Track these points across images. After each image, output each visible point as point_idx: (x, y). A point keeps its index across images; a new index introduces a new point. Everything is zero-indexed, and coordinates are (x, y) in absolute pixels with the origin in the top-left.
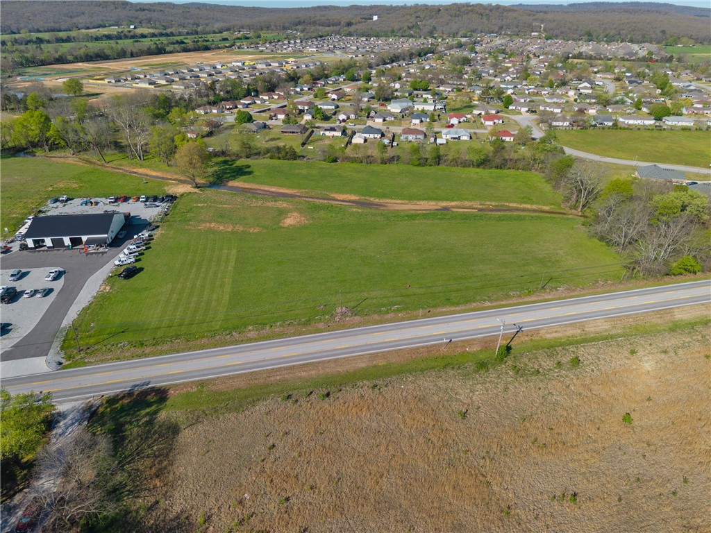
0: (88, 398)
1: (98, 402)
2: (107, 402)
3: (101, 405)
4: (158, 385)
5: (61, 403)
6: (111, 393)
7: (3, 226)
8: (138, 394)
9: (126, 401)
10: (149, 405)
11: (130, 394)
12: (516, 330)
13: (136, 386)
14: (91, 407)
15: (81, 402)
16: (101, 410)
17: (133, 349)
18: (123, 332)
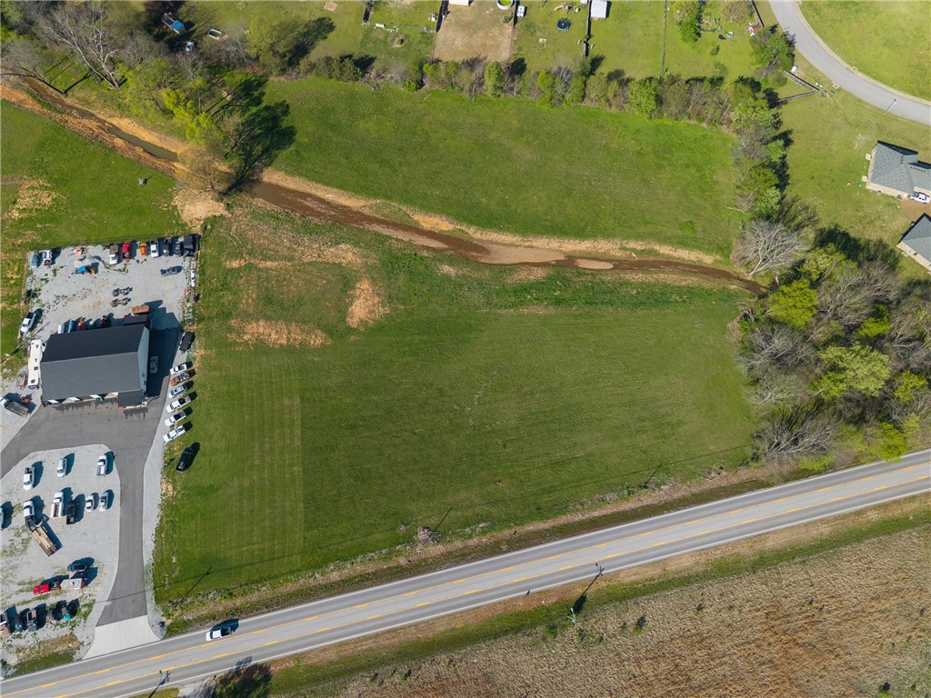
0: (203, 680)
1: (214, 683)
2: (221, 682)
3: (216, 686)
4: (259, 661)
5: (183, 685)
6: (222, 672)
7: (4, 350)
8: (245, 673)
9: (237, 681)
10: (257, 685)
11: (237, 672)
12: (596, 574)
13: (240, 663)
14: (209, 690)
15: (198, 684)
16: (218, 690)
17: (223, 601)
18: (208, 574)
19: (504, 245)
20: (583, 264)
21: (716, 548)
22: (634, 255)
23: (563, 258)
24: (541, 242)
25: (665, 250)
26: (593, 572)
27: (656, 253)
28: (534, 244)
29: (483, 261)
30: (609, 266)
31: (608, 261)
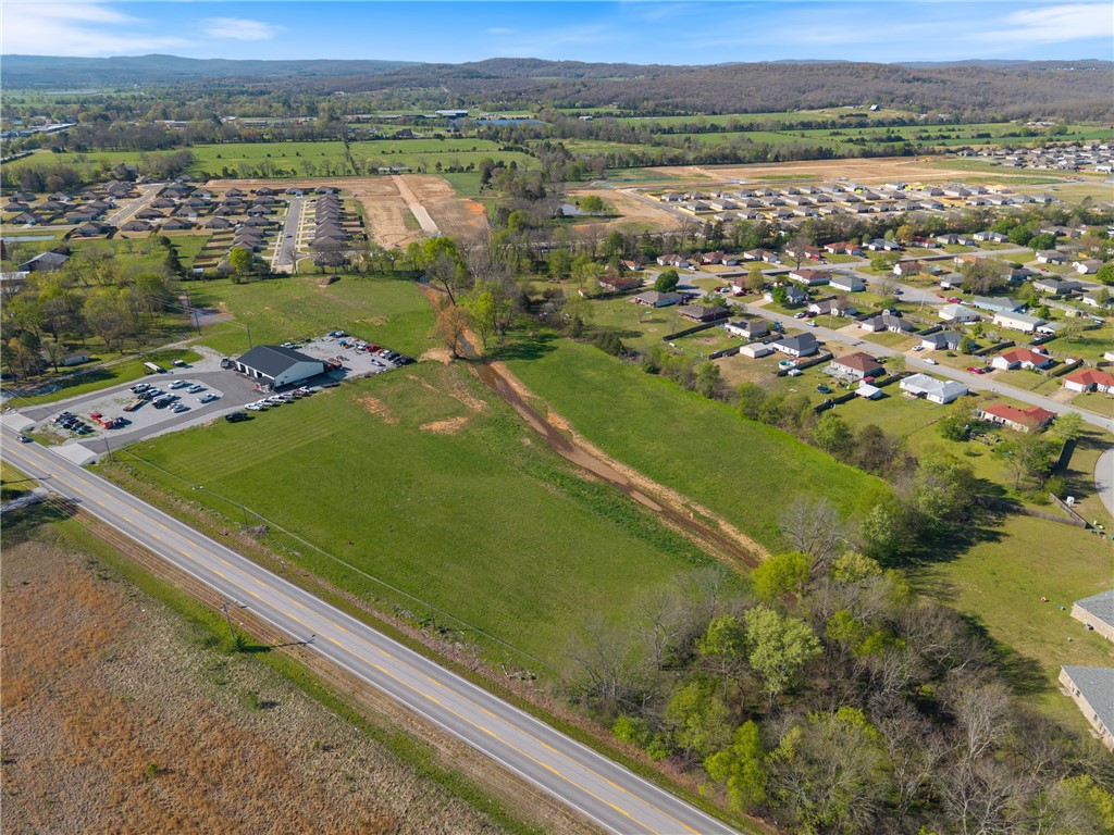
19: (589, 454)
20: (636, 495)
21: (422, 721)
22: (691, 515)
23: (624, 483)
24: (618, 467)
25: (727, 528)
26: (303, 637)
27: (716, 526)
28: (613, 465)
29: (560, 453)
30: (658, 508)
31: (661, 506)
